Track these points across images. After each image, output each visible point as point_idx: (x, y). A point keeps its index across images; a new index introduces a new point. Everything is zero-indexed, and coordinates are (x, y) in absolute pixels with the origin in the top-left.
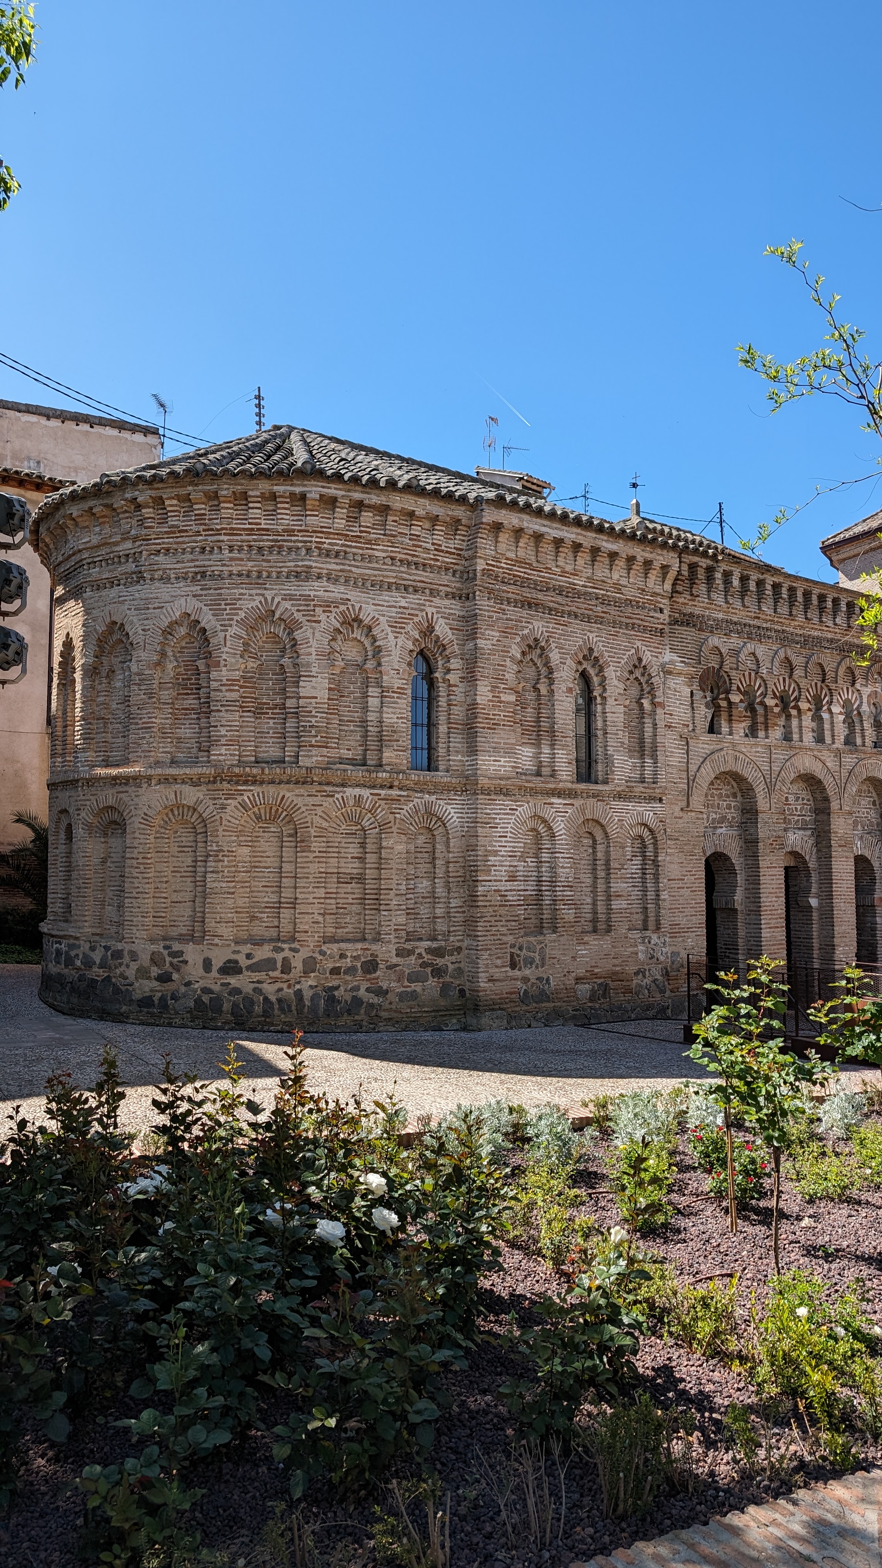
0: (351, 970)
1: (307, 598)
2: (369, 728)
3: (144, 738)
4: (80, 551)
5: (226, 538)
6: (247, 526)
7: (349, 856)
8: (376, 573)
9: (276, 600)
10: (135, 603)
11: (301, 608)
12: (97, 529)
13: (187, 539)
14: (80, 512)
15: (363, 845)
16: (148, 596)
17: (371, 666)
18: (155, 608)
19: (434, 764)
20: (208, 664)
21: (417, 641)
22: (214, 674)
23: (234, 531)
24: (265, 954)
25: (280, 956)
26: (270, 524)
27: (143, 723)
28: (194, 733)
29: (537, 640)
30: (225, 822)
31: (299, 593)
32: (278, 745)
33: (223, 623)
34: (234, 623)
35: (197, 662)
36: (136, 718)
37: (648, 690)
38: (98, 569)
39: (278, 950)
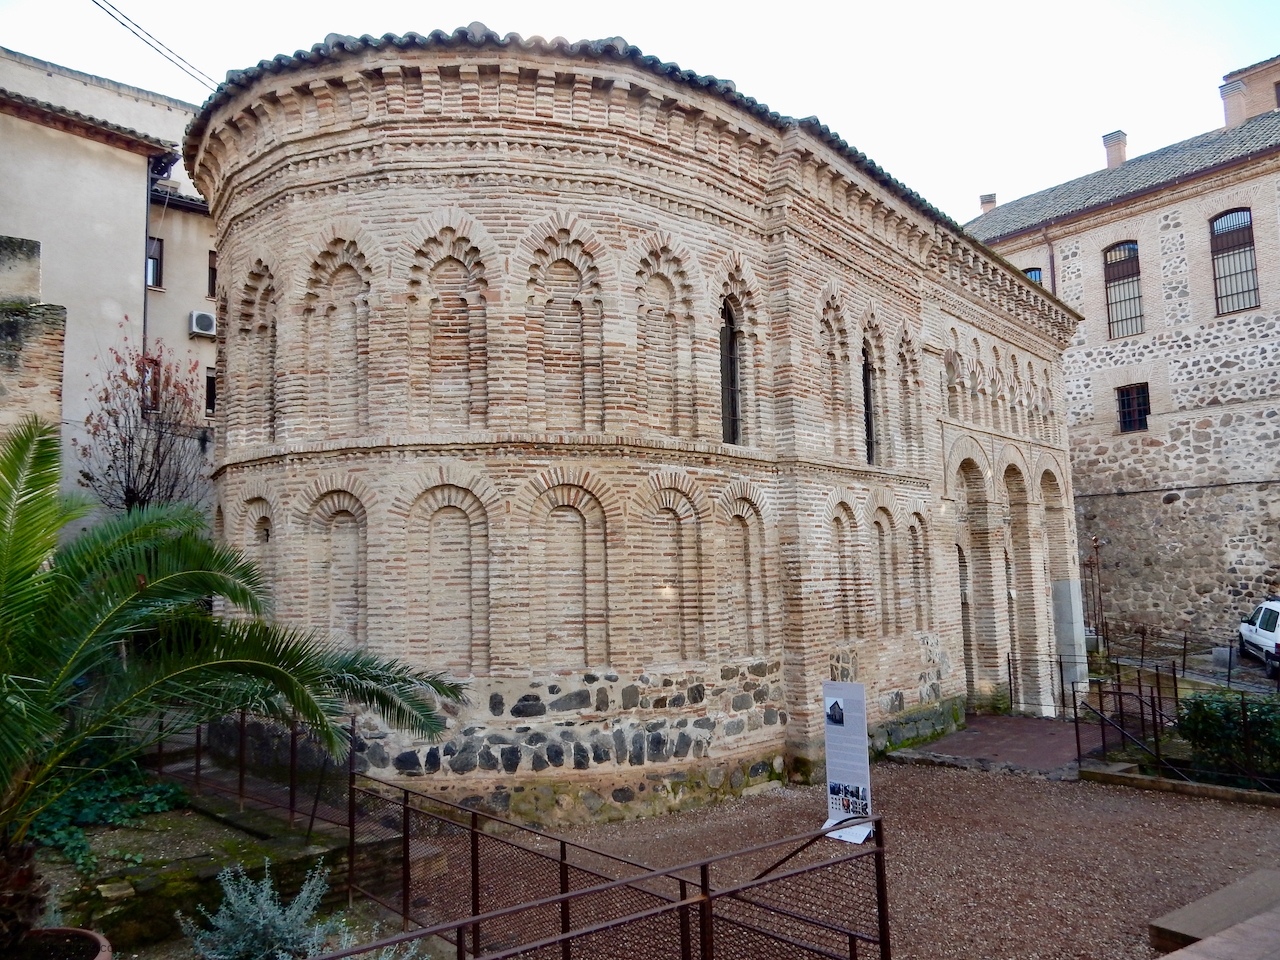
0: (677, 701)
1: (610, 218)
2: (680, 389)
3: (392, 395)
4: (283, 145)
5: (505, 131)
6: (535, 118)
7: (662, 552)
8: (685, 195)
9: (572, 217)
10: (374, 213)
11: (602, 229)
12: (313, 115)
13: (450, 131)
14: (289, 90)
15: (678, 538)
16: (393, 204)
17: (680, 310)
18: (404, 221)
19: (741, 438)
20: (482, 297)
21: (725, 284)
22: (491, 310)
23: (515, 123)
24: (574, 685)
25: (593, 688)
26: (564, 118)
27: (390, 375)
28: (460, 390)
29: (833, 297)
30: (513, 509)
31: (599, 210)
32: (573, 408)
33: (503, 242)
34: (517, 243)
35: (464, 295)
36: (378, 369)
37: (911, 367)
38: (311, 170)
39: (591, 679)
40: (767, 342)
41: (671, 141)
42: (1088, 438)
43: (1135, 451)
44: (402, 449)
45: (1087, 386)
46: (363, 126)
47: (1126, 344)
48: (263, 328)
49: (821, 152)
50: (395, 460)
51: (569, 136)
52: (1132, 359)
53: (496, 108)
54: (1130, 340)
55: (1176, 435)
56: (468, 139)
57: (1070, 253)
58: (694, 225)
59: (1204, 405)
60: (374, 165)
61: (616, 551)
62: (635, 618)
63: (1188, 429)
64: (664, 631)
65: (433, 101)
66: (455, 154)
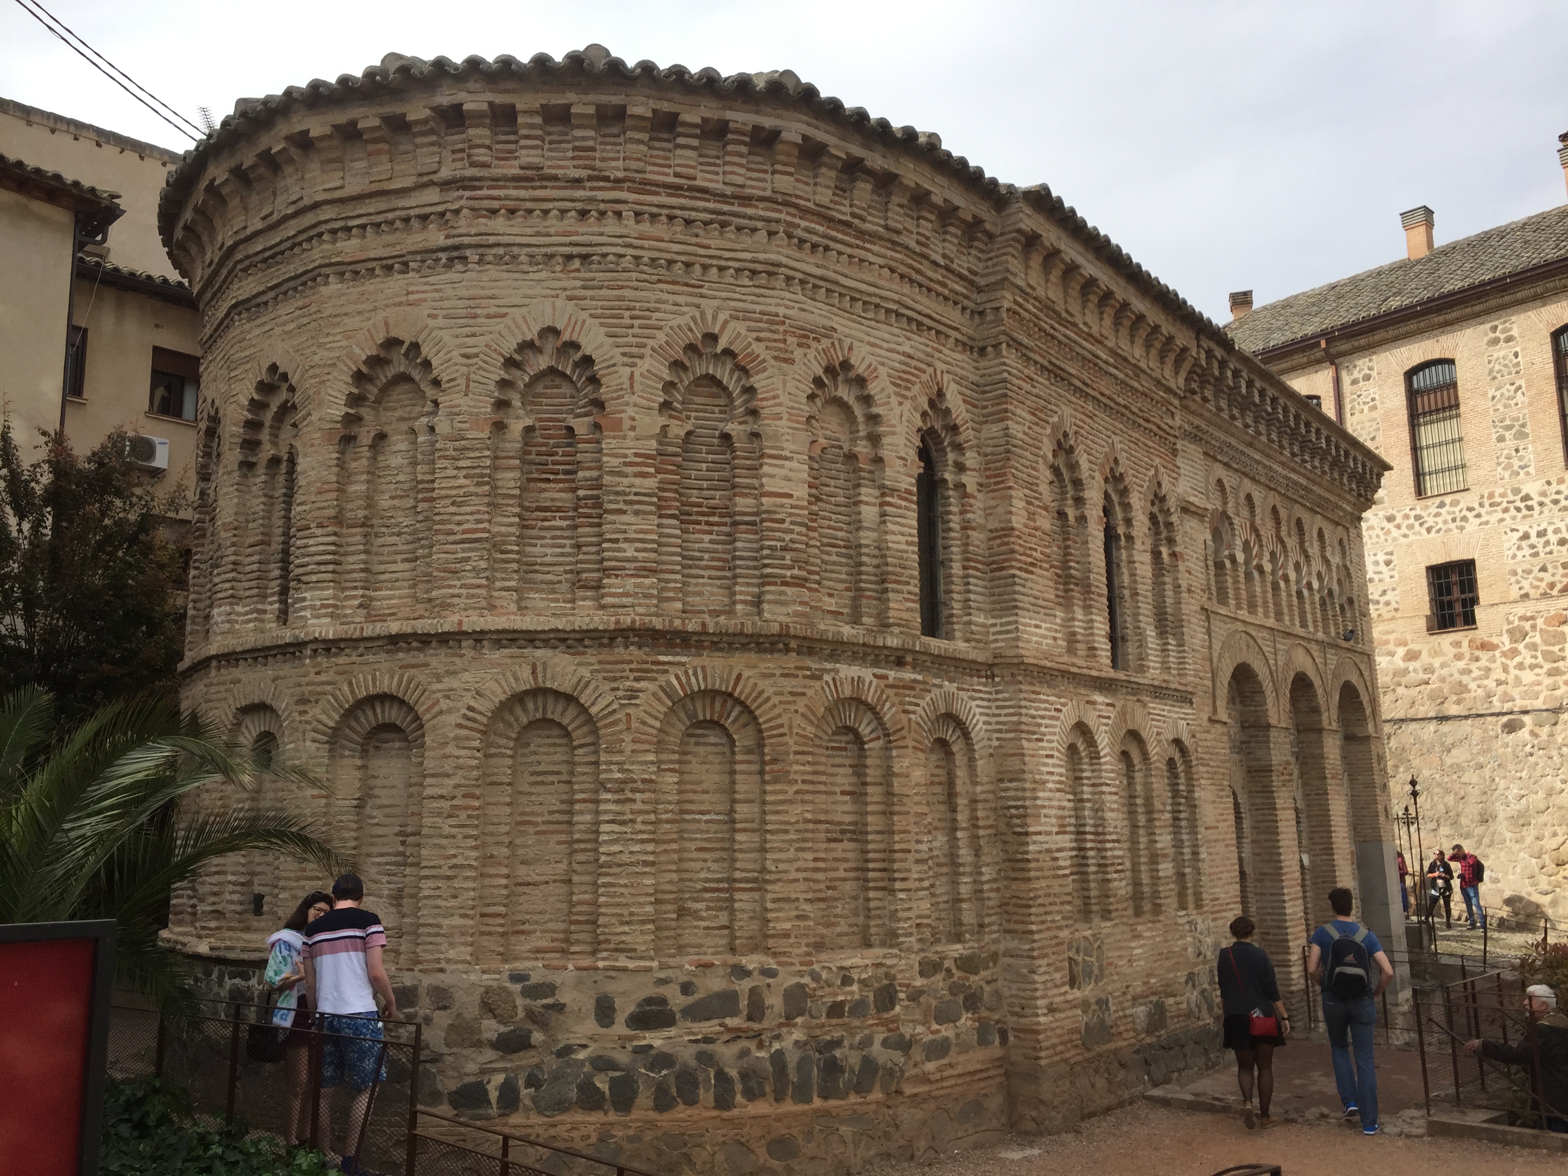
0: (859, 1008)
1: (773, 319)
2: (865, 559)
3: (467, 560)
4: (316, 206)
5: (632, 197)
6: (671, 179)
7: (837, 789)
8: (872, 289)
9: (722, 317)
10: (446, 304)
11: (762, 335)
12: (360, 165)
13: (555, 193)
14: (327, 130)
15: (859, 769)
16: (473, 292)
17: (862, 448)
18: (489, 317)
19: (943, 629)
20: (597, 427)
21: (924, 414)
22: (608, 444)
23: (645, 186)
24: (716, 983)
25: (744, 986)
26: (712, 181)
27: (465, 532)
28: (562, 555)
29: (1066, 435)
30: (634, 725)
31: (758, 308)
32: (718, 582)
33: (626, 350)
34: (647, 351)
35: (572, 422)
36: (449, 522)
37: (1164, 534)
38: (355, 241)
39: (741, 972)
40: (980, 496)
41: (853, 215)
42: (1392, 637)
43: (1458, 657)
44: (479, 637)
45: (1388, 563)
46: (432, 183)
47: (1442, 505)
48: (275, 461)
49: (1052, 235)
50: (469, 653)
51: (718, 206)
52: (1452, 526)
53: (620, 163)
54: (1448, 499)
55: (1518, 635)
56: (579, 205)
57: (1360, 376)
58: (884, 332)
59: (1555, 592)
60: (447, 237)
61: (778, 787)
62: (802, 886)
63: (1534, 627)
64: (839, 904)
65: (533, 152)
66: (562, 226)
